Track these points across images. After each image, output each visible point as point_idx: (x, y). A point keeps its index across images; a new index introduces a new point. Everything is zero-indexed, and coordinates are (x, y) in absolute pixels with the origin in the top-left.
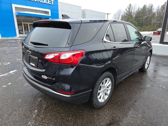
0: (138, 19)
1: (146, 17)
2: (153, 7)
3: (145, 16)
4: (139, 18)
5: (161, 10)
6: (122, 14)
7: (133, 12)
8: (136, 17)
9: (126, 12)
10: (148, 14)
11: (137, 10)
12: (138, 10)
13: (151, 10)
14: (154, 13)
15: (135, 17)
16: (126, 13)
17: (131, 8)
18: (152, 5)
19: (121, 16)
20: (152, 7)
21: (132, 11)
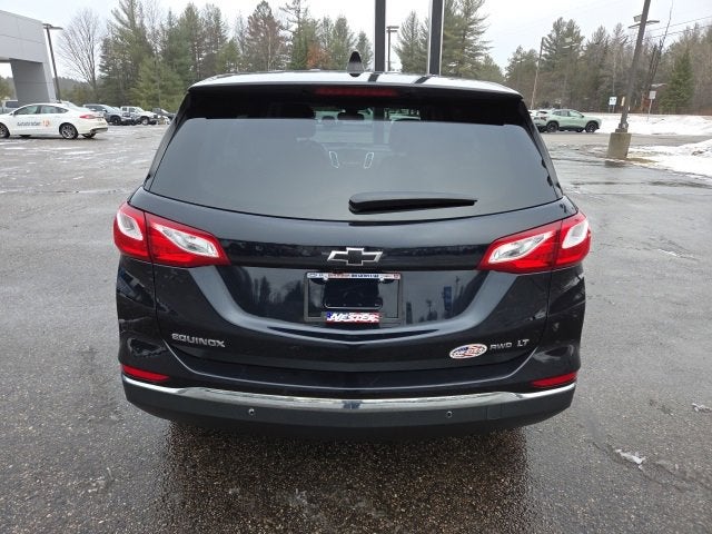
0: (176, 61)
1: (204, 54)
2: (223, 19)
3: (200, 51)
4: (183, 60)
5: (251, 33)
6: (102, 32)
7: (149, 31)
8: (170, 55)
9: (120, 25)
10: (210, 44)
11: (165, 23)
12: (170, 23)
13: (218, 28)
14: (232, 42)
15: (164, 53)
16: (121, 30)
17: (137, 10)
18: (218, 10)
19: (102, 43)
20: (217, 18)
21: (146, 24)
